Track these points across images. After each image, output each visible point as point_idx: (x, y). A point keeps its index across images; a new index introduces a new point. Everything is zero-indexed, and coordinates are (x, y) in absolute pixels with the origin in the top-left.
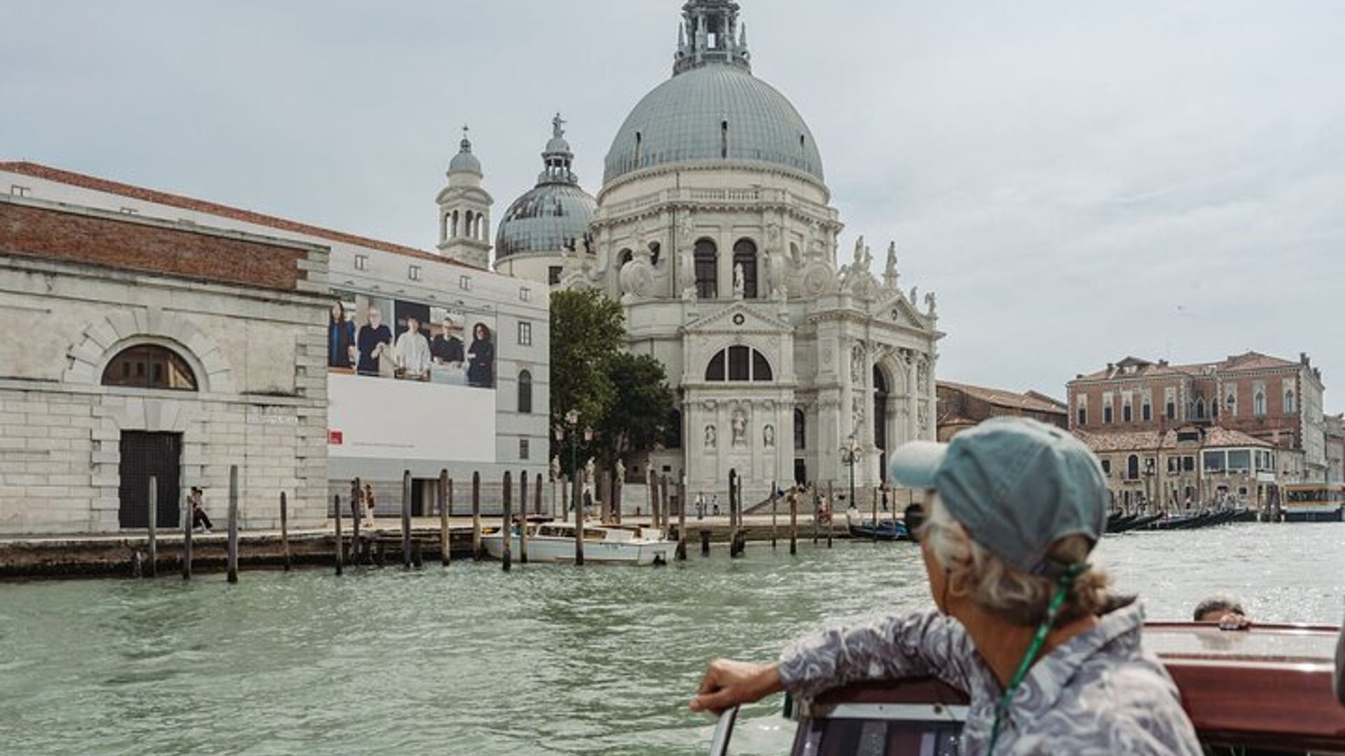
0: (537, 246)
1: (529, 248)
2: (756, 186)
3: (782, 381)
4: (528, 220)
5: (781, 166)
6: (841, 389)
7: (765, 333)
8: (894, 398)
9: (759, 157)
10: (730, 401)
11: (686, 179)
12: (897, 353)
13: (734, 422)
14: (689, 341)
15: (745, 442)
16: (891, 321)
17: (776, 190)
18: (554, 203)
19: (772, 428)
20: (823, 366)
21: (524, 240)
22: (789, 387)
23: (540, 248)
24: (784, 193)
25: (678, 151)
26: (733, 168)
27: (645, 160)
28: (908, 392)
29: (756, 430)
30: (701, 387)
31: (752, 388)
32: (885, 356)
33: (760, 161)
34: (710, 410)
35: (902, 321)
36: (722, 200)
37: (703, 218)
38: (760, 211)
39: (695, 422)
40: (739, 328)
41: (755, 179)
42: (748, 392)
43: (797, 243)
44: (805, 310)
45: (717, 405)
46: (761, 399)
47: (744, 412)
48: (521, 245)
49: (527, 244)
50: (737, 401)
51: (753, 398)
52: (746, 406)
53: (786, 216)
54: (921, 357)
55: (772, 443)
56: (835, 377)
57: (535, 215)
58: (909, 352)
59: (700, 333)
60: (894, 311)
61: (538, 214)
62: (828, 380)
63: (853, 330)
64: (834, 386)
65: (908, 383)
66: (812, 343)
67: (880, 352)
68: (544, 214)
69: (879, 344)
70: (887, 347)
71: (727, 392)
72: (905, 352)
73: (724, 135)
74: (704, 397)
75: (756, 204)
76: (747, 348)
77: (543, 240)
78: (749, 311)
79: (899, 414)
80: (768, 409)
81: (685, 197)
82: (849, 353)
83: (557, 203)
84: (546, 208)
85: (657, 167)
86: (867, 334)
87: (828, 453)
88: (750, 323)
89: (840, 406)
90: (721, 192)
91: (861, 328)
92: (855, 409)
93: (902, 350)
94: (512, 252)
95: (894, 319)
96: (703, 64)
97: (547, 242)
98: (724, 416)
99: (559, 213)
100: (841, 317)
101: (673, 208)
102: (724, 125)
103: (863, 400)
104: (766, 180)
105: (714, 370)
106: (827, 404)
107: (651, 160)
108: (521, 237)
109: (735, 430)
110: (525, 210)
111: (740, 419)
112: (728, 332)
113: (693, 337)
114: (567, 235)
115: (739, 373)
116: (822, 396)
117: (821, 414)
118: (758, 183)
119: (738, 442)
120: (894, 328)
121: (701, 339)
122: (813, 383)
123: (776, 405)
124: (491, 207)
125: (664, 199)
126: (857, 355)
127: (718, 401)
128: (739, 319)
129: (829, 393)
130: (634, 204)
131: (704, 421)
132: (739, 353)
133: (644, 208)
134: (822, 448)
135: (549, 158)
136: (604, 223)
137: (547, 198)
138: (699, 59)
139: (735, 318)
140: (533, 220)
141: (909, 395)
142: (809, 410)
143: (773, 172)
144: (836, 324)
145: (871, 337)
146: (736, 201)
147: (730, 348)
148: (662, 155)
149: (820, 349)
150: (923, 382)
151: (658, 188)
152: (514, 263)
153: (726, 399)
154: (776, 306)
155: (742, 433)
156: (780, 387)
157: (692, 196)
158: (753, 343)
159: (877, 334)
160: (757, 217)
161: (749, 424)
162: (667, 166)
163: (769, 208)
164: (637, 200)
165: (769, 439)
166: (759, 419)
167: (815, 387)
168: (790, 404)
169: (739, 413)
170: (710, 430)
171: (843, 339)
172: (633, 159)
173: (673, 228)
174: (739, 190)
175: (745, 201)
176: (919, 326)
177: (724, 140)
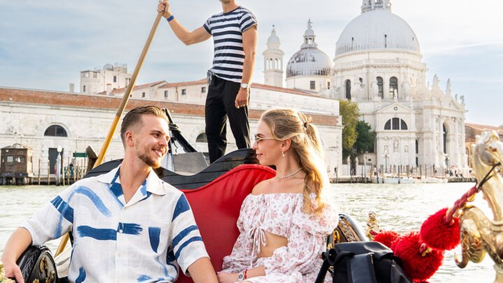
0: (305, 73)
1: (302, 74)
2: (398, 58)
3: (411, 130)
4: (301, 63)
5: (406, 50)
6: (432, 133)
7: (405, 113)
8: (450, 135)
9: (398, 47)
10: (393, 137)
11: (372, 56)
12: (451, 118)
13: (394, 144)
14: (378, 116)
15: (398, 151)
16: (449, 108)
17: (405, 59)
18: (311, 56)
19: (408, 146)
20: (425, 125)
21: (300, 71)
22: (414, 132)
23: (307, 74)
24: (408, 60)
25: (368, 45)
26: (389, 52)
27: (356, 47)
28: (455, 132)
29: (402, 147)
30: (383, 132)
31: (400, 132)
32: (446, 120)
33: (399, 49)
34: (386, 140)
35: (453, 107)
36: (385, 63)
37: (379, 70)
38: (399, 67)
39: (381, 144)
40: (396, 111)
41: (397, 55)
42: (399, 134)
43: (412, 78)
44: (418, 104)
45: (388, 138)
46: (404, 136)
47: (398, 141)
48: (299, 73)
49: (301, 73)
50: (395, 137)
51: (401, 136)
52: (399, 139)
53: (408, 68)
54: (459, 120)
55: (408, 151)
56: (430, 129)
57: (304, 61)
58: (455, 118)
59: (382, 113)
60: (450, 104)
61: (306, 60)
62: (427, 130)
63: (436, 112)
64: (430, 132)
65: (455, 129)
66: (421, 116)
67: (445, 119)
68: (308, 61)
69: (445, 116)
70: (447, 117)
71: (392, 134)
72: (453, 118)
73: (385, 39)
74: (384, 135)
75: (398, 65)
76: (398, 119)
77: (308, 71)
78: (399, 106)
79: (451, 141)
80: (406, 140)
81: (372, 62)
82: (435, 120)
83: (312, 56)
84: (308, 59)
85: (361, 51)
86: (441, 112)
87: (427, 155)
88: (400, 110)
89: (432, 139)
90: (385, 61)
91: (439, 111)
92: (437, 140)
93: (452, 118)
94: (295, 75)
95: (450, 107)
96: (374, 9)
97: (309, 72)
98: (391, 142)
99: (314, 60)
100: (432, 108)
101: (368, 67)
102: (386, 36)
103: (439, 136)
104: (401, 56)
105: (387, 126)
106: (427, 138)
107: (358, 47)
108: (299, 70)
109: (394, 147)
110: (300, 59)
111: (396, 143)
112: (392, 113)
113: (380, 115)
114: (317, 69)
115: (396, 127)
116: (425, 135)
117: (425, 141)
118: (398, 57)
119: (396, 151)
120: (450, 110)
121: (383, 115)
122: (422, 130)
123: (409, 138)
124: (284, 56)
125: (364, 63)
126: (437, 121)
127: (389, 137)
128: (396, 108)
129: (428, 134)
130: (352, 63)
131: (384, 143)
132: (396, 120)
133: (356, 65)
134: (425, 153)
135: (307, 37)
136: (340, 70)
137: (308, 54)
138: (373, 7)
139: (394, 108)
140: (303, 63)
141: (455, 134)
142: (419, 140)
143: (403, 52)
144: (430, 110)
145: (442, 114)
146: (391, 63)
147: (393, 119)
148: (362, 46)
149: (424, 118)
150: (460, 129)
151: (361, 58)
152: (296, 79)
153: (391, 136)
154: (408, 103)
155: (397, 148)
156: (410, 132)
157: (374, 62)
158: (401, 117)
159: (444, 113)
160: (398, 69)
161: (399, 145)
162: (364, 50)
163: (403, 66)
164: (353, 62)
165: (406, 150)
166: (403, 143)
167: (423, 132)
168: (414, 138)
169: (396, 141)
170: (386, 147)
171: (433, 115)
172: (351, 47)
173: (368, 73)
174: (392, 60)
175: (394, 63)
176: (458, 108)
177: (386, 41)
